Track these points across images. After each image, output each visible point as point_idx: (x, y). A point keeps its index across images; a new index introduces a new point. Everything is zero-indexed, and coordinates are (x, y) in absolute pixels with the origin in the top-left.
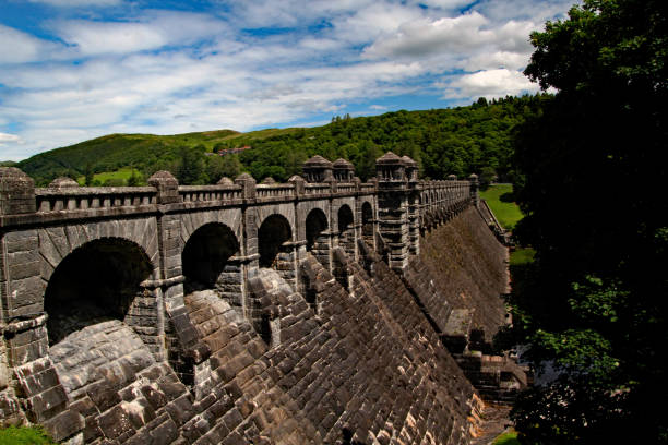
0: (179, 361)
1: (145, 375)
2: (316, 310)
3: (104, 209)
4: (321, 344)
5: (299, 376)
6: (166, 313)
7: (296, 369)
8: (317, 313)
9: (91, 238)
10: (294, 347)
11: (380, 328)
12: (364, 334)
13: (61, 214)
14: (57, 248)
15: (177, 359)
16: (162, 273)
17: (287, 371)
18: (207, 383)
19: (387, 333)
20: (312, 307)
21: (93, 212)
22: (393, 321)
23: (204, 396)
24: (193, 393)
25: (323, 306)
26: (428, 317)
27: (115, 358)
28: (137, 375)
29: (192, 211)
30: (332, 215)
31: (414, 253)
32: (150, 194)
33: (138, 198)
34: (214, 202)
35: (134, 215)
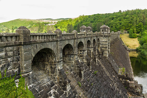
0: (62, 84)
1: (54, 88)
2: (90, 68)
3: (45, 39)
4: (92, 78)
5: (89, 87)
6: (59, 70)
7: (88, 85)
8: (90, 69)
9: (42, 48)
10: (87, 79)
11: (104, 73)
12: (101, 75)
13: (35, 41)
14: (34, 51)
15: (61, 83)
16: (58, 58)
17: (86, 86)
18: (69, 90)
19: (106, 75)
20: (89, 67)
21: (43, 40)
22: (107, 71)
23: (69, 94)
24: (66, 93)
25: (92, 67)
26: (114, 70)
27: (45, 83)
28: (52, 88)
29: (64, 40)
30: (92, 42)
31: (109, 53)
32: (55, 35)
33: (52, 36)
34: (69, 38)
35: (52, 41)
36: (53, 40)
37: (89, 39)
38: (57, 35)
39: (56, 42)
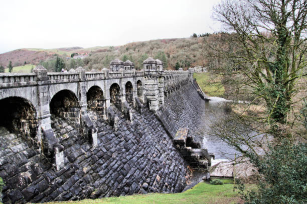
2: (114, 129)
3: (11, 83)
5: (106, 159)
6: (42, 131)
8: (115, 131)
10: (104, 146)
11: (145, 137)
12: (137, 140)
15: (47, 152)
17: (101, 157)
18: (62, 163)
21: (5, 85)
23: (61, 169)
24: (56, 167)
25: (118, 128)
26: (167, 132)
27: (18, 153)
28: (29, 160)
29: (54, 84)
30: (123, 86)
31: (162, 104)
32: (33, 76)
33: (27, 78)
34: (65, 80)
35: (26, 86)
36: (27, 83)
37: (117, 81)
38: (37, 76)
39: (35, 87)
